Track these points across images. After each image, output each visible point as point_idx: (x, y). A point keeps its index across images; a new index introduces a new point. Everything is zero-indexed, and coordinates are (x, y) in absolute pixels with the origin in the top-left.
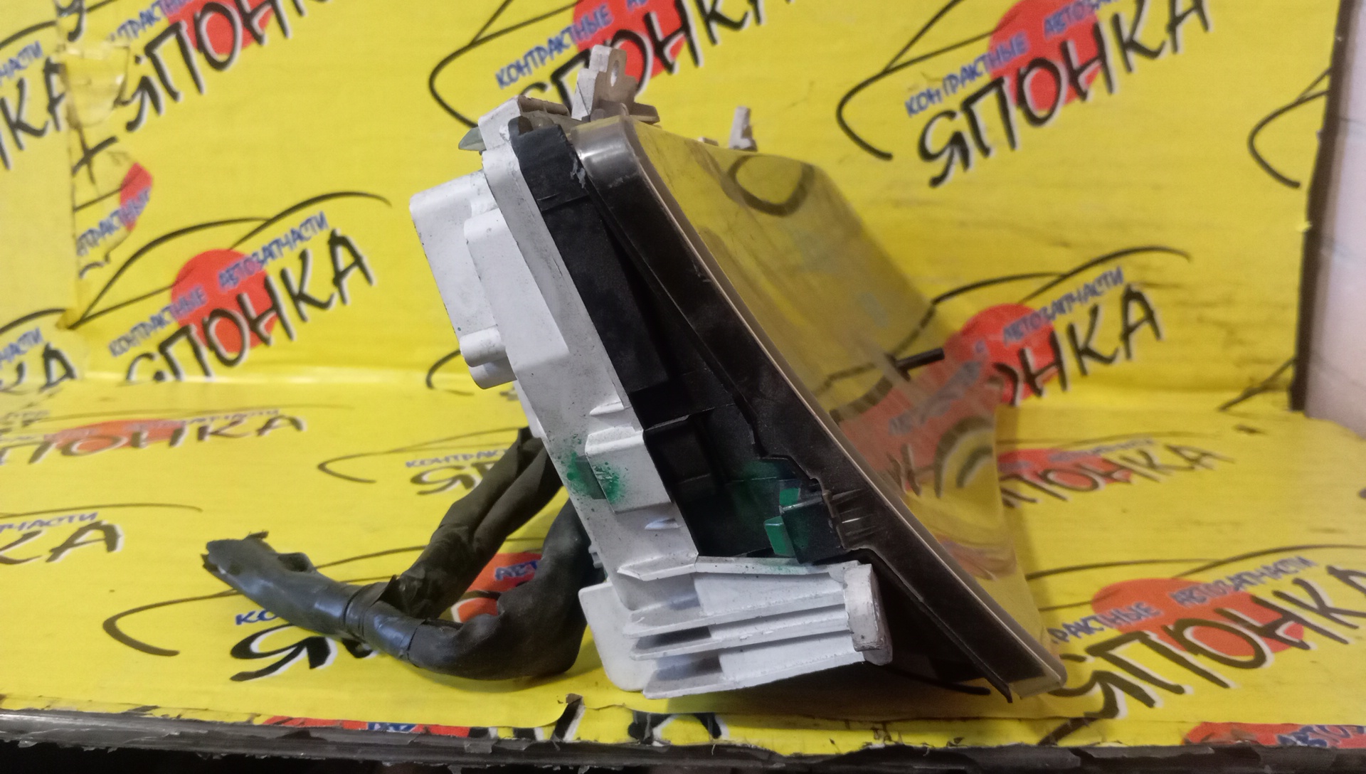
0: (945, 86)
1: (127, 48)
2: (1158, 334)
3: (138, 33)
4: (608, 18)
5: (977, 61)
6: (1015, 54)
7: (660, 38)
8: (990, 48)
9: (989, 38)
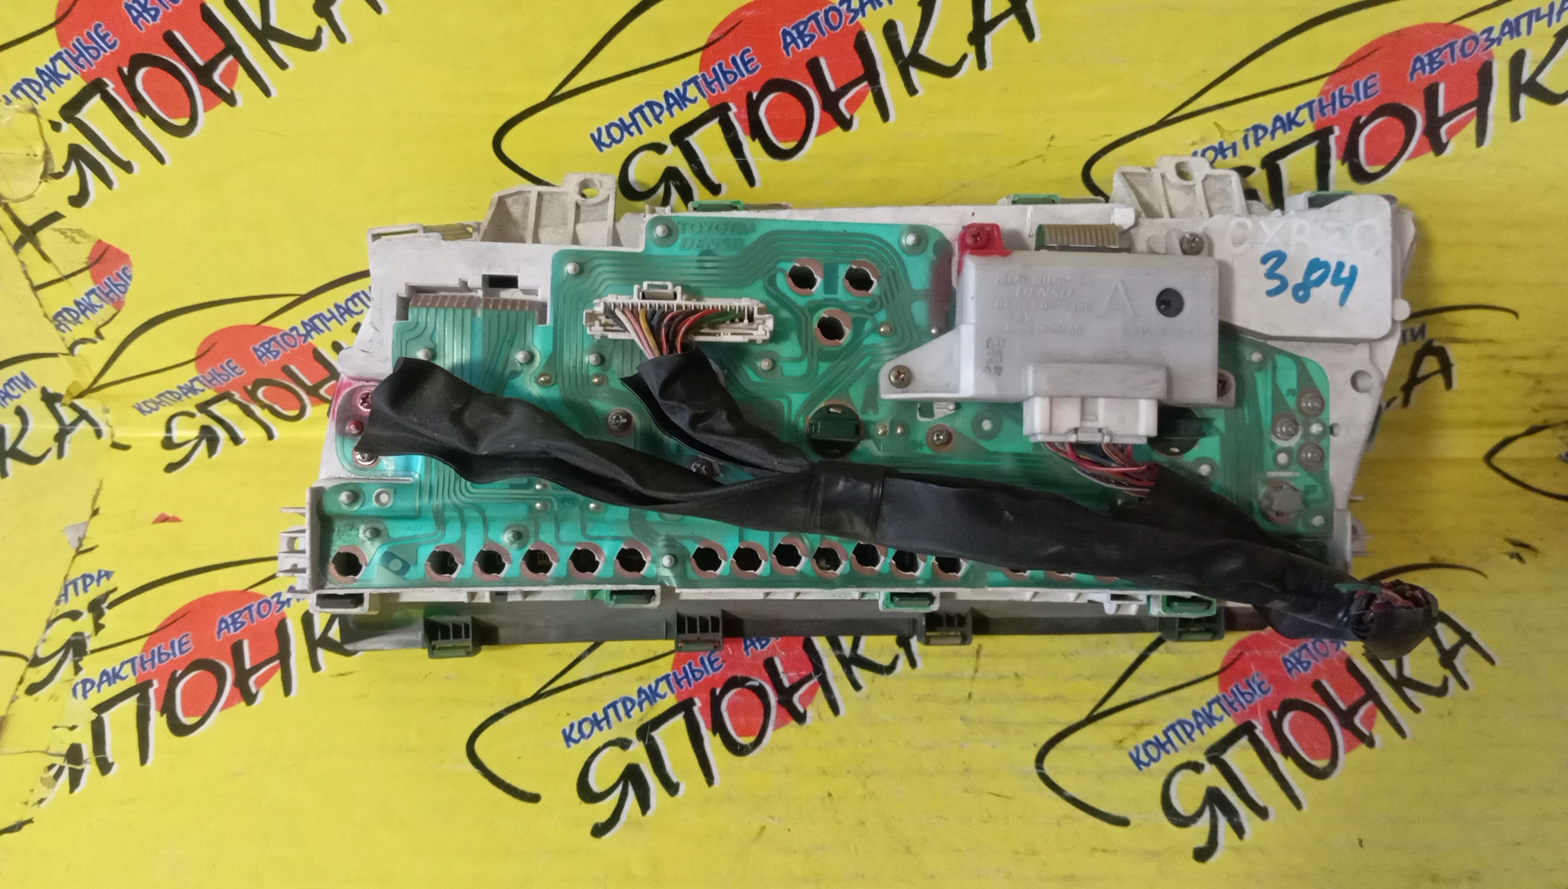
0: (1245, 139)
1: (34, 111)
2: (1449, 384)
3: (43, 95)
4: (753, 65)
5: (1299, 109)
6: (1359, 99)
7: (832, 87)
8: (1323, 92)
9: (1325, 80)
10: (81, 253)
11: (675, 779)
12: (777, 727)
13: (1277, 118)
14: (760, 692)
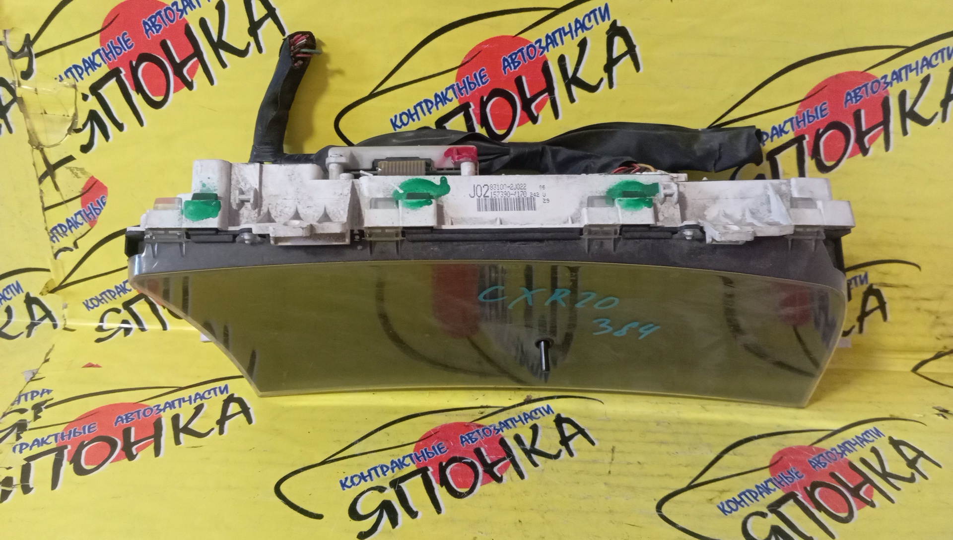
1: (75, 87)
2: (885, 317)
3: (83, 76)
4: (485, 79)
5: (785, 122)
6: (818, 118)
7: (528, 96)
8: (798, 113)
9: (798, 105)
10: (79, 185)
11: (415, 509)
12: (483, 484)
13: (774, 128)
14: (472, 465)
